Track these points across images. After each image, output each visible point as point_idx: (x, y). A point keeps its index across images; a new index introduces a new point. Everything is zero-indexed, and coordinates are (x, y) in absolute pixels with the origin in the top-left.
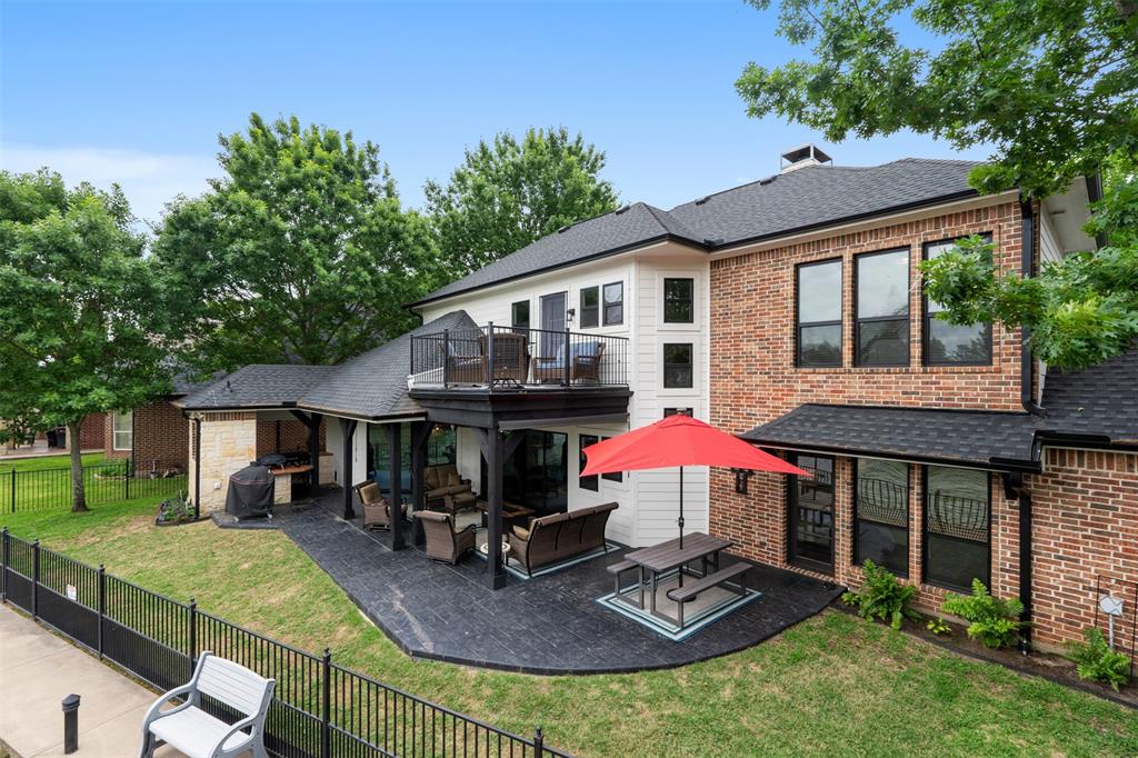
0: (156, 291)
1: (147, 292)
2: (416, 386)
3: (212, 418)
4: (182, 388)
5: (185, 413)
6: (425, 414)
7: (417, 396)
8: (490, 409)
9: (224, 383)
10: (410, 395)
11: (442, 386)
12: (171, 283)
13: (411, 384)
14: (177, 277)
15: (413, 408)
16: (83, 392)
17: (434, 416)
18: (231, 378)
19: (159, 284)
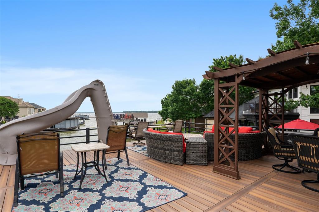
0: (200, 97)
1: (199, 98)
2: (245, 113)
3: (209, 119)
4: (204, 114)
5: (205, 118)
6: (246, 119)
7: (245, 115)
8: (255, 117)
9: (211, 113)
10: (243, 115)
11: (248, 113)
12: (202, 95)
13: (244, 113)
14: (203, 94)
15: (244, 118)
16: (191, 115)
17: (248, 119)
18: (212, 112)
19: (201, 96)
